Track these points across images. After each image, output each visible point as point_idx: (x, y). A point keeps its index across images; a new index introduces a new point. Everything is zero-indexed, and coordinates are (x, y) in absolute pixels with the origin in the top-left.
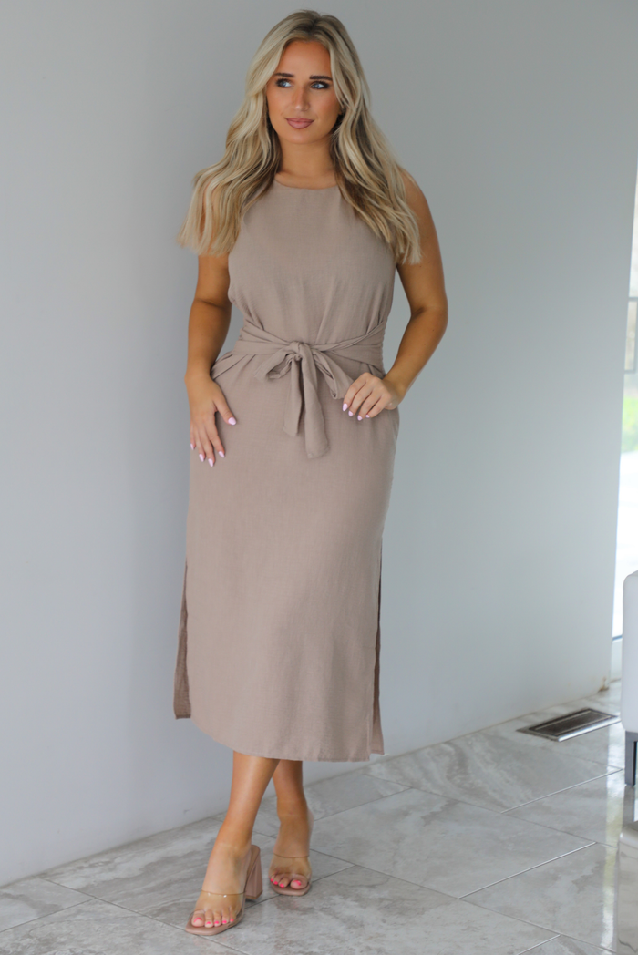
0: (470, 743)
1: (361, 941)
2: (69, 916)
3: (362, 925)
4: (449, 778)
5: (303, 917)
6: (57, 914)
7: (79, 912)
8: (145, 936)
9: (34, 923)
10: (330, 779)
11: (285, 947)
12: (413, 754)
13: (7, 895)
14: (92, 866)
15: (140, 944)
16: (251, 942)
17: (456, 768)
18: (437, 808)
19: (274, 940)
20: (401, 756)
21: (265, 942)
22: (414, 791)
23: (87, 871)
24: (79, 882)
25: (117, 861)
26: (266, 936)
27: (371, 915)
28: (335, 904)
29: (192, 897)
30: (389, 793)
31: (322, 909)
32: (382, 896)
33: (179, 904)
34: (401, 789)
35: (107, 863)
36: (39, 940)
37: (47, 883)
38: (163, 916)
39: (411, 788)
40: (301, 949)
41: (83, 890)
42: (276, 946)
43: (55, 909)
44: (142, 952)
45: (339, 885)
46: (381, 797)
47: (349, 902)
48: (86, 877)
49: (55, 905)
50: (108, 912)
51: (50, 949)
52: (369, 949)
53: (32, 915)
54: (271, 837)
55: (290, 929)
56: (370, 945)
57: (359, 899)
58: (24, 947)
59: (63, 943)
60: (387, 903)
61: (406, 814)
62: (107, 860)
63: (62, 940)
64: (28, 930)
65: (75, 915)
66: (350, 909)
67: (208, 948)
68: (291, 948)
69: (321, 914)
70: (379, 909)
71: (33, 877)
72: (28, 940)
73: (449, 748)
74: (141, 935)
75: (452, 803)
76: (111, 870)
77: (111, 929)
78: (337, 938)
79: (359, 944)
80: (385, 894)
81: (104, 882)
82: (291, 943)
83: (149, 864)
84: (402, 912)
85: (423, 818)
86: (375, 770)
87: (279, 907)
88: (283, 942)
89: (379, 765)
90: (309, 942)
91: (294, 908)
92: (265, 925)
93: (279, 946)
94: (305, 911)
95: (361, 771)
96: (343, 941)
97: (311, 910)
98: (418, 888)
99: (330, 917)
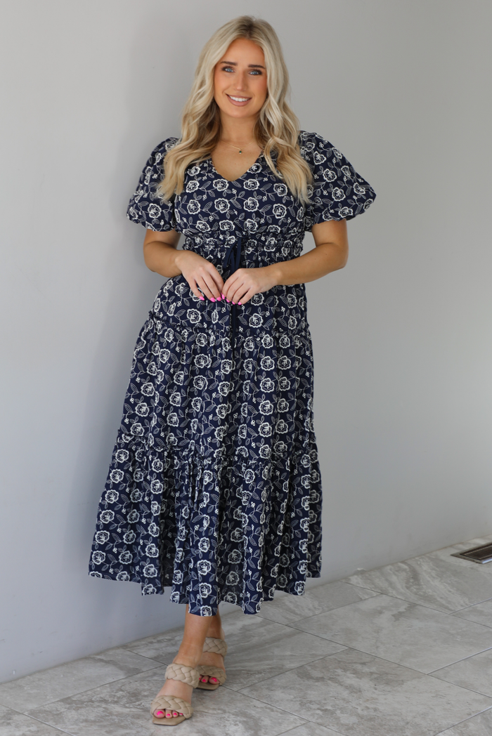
0: (418, 563)
1: (361, 702)
2: (148, 677)
3: (360, 691)
4: (408, 588)
5: (317, 684)
6: (139, 675)
7: (155, 674)
9: (123, 681)
10: (322, 585)
11: (307, 705)
12: (379, 568)
13: (101, 660)
14: (159, 642)
16: (282, 700)
17: (412, 580)
18: (402, 609)
19: (298, 699)
20: (371, 570)
21: (292, 701)
22: (384, 596)
23: (156, 645)
24: (151, 653)
25: (177, 638)
26: (292, 697)
27: (365, 684)
28: (339, 675)
29: (235, 667)
30: (366, 597)
31: (330, 679)
32: (372, 671)
34: (375, 594)
35: (170, 640)
36: (129, 693)
37: (128, 653)
39: (382, 594)
40: (318, 706)
41: (155, 659)
43: (137, 671)
45: (339, 662)
46: (361, 600)
47: (348, 674)
48: (156, 649)
49: (137, 669)
51: (138, 700)
52: (368, 708)
53: (121, 675)
54: (286, 625)
55: (309, 692)
56: (368, 706)
57: (355, 672)
58: (119, 698)
59: (145, 696)
60: (376, 676)
61: (381, 613)
62: (170, 638)
63: (146, 693)
64: (120, 686)
65: (152, 676)
66: (351, 680)
67: (252, 704)
68: (311, 706)
69: (330, 682)
70: (371, 680)
71: (118, 647)
72: (121, 692)
73: (404, 566)
75: (412, 606)
76: (173, 645)
78: (344, 699)
79: (360, 704)
80: (374, 669)
81: (169, 653)
82: (311, 702)
84: (388, 683)
85: (393, 615)
86: (355, 580)
87: (299, 676)
88: (305, 701)
89: (356, 576)
90: (323, 702)
91: (309, 677)
92: (291, 688)
93: (302, 704)
94: (318, 679)
95: (344, 581)
96: (348, 702)
97: (322, 679)
98: (397, 666)
99: (336, 684)
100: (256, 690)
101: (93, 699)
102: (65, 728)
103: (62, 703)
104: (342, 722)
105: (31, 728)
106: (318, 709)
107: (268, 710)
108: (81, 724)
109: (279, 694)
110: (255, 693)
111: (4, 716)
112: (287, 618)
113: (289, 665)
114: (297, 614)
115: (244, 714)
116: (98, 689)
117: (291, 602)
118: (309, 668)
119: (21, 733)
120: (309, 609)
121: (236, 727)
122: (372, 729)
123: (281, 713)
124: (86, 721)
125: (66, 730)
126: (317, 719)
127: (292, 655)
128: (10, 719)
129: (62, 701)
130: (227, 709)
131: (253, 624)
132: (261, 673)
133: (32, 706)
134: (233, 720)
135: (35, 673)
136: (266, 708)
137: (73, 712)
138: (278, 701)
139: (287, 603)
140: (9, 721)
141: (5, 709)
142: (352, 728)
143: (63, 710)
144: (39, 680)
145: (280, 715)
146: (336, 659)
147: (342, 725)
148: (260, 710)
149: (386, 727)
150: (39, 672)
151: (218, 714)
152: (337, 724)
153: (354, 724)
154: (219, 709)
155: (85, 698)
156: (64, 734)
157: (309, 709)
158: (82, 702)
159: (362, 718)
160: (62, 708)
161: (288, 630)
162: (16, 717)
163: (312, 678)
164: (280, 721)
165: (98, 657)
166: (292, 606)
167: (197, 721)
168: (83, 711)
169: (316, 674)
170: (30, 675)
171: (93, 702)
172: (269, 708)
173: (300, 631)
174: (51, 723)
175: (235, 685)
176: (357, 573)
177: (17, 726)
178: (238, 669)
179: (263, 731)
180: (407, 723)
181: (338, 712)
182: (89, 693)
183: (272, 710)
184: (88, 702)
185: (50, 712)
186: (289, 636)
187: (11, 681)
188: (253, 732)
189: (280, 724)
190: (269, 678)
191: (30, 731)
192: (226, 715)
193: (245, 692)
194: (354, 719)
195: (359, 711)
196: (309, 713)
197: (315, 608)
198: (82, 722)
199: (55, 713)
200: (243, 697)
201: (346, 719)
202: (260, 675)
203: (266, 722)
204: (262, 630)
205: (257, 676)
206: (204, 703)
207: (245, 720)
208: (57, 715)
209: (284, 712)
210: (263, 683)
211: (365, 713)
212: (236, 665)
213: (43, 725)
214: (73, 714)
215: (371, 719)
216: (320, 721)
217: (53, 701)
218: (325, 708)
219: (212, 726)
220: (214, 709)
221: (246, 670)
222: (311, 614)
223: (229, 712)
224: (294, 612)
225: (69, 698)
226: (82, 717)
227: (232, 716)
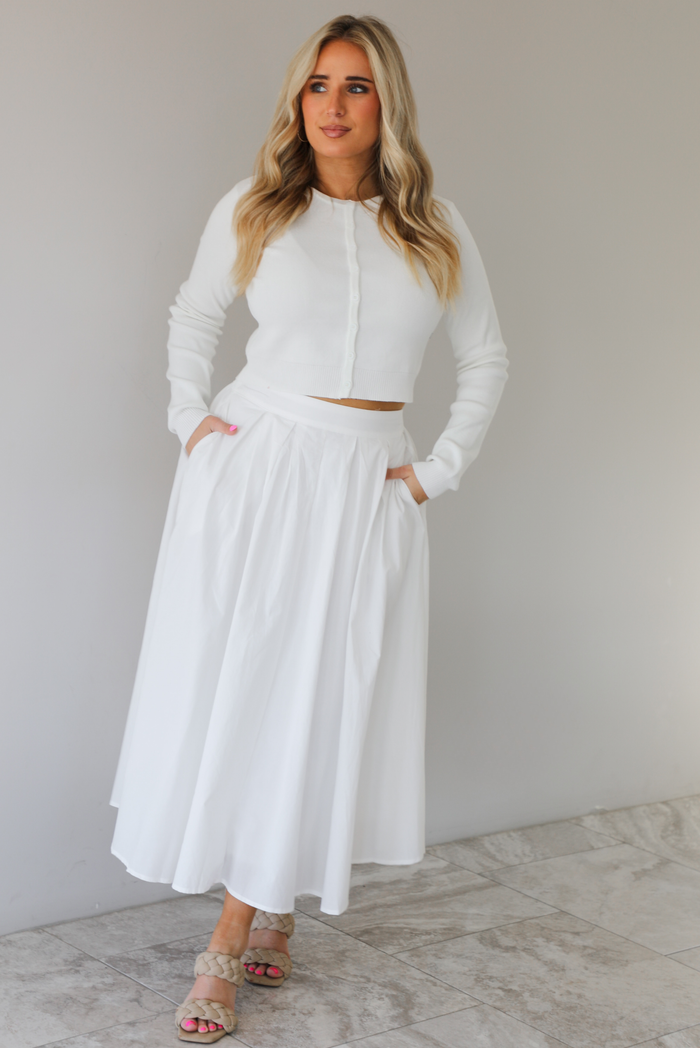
0: (687, 805)
1: (561, 985)
3: (563, 970)
4: (663, 838)
5: (504, 954)
8: (347, 954)
10: (542, 825)
11: (485, 981)
12: (628, 809)
15: (341, 961)
16: (450, 973)
17: (671, 828)
18: (648, 865)
19: (476, 973)
20: (615, 810)
21: (464, 974)
22: (626, 846)
26: (466, 969)
27: (573, 961)
28: (537, 946)
30: (601, 845)
31: (525, 950)
32: (586, 944)
33: (382, 928)
34: (614, 842)
38: (365, 938)
39: (624, 843)
40: (501, 985)
42: (475, 979)
44: (343, 969)
45: (543, 928)
46: (592, 848)
47: (552, 945)
50: (313, 927)
52: (569, 993)
54: (479, 874)
55: (491, 965)
56: (571, 990)
57: (562, 944)
60: (590, 951)
61: (616, 868)
66: (552, 952)
67: (408, 973)
68: (491, 983)
69: (523, 954)
70: (582, 956)
73: (665, 809)
74: (343, 953)
75: (664, 862)
77: (314, 943)
78: (538, 979)
79: (560, 987)
80: (589, 942)
82: (491, 978)
83: (356, 887)
84: (604, 963)
85: (634, 873)
86: (588, 822)
87: (481, 943)
88: (483, 976)
89: (592, 817)
90: (508, 979)
91: (495, 944)
92: (467, 957)
93: (478, 980)
94: (507, 949)
95: (574, 821)
96: (543, 982)
97: (514, 949)
98: (623, 940)
99: (532, 958)
100: (419, 956)
101: (195, 949)
102: (150, 983)
103: (153, 951)
104: (529, 1008)
105: (106, 980)
106: (499, 988)
107: (429, 984)
108: (172, 980)
109: (448, 964)
110: (416, 959)
111: (74, 961)
112: (481, 864)
113: (470, 926)
114: (497, 860)
115: (395, 986)
116: (205, 937)
117: (492, 844)
118: (498, 933)
119: (91, 984)
120: (516, 856)
121: (381, 1002)
122: (569, 1021)
123: (446, 990)
124: (180, 976)
125: (150, 987)
126: (495, 1001)
127: (478, 915)
128: (80, 966)
129: (154, 948)
130: (372, 978)
131: (433, 869)
132: (430, 934)
133: (113, 951)
134: (378, 993)
135: (125, 909)
136: (427, 980)
137: (165, 964)
138: (445, 973)
139: (487, 845)
140: (78, 968)
141: (76, 952)
142: (541, 1018)
143: (152, 960)
144: (130, 918)
145: (444, 991)
146: (538, 924)
147: (529, 1012)
148: (417, 982)
149: (590, 1020)
150: (132, 908)
151: (359, 982)
152: (522, 1010)
153: (546, 1012)
154: (362, 977)
155: (184, 947)
156: (147, 991)
157: (487, 987)
158: (180, 952)
159: (558, 1006)
160: (151, 957)
161: (480, 880)
162: (88, 964)
163: (499, 946)
164: (443, 999)
165: (214, 895)
166: (492, 850)
167: (327, 990)
168: (178, 963)
169: (506, 941)
170: (119, 911)
171: (194, 952)
172: (431, 981)
173: (498, 884)
174: (133, 975)
175: (391, 947)
176: (594, 813)
177: (87, 976)
178: (400, 925)
179: (416, 1010)
180: (622, 1018)
181: (526, 995)
182: (192, 940)
183: (435, 984)
184: (187, 952)
185: (135, 961)
186: (480, 888)
187: (92, 917)
188: (401, 1010)
189: (442, 1003)
190: (439, 942)
191: (103, 983)
192: (369, 986)
193: (403, 957)
194: (547, 1006)
195: (557, 997)
196: (486, 993)
197: (524, 854)
198: (174, 978)
199: (141, 962)
200: (398, 963)
201: (535, 1005)
202: (428, 937)
203: (423, 998)
204: (444, 877)
205: (424, 937)
206: (343, 966)
207: (394, 993)
208: (143, 965)
209: (451, 988)
210: (430, 947)
211: (565, 999)
212: (398, 920)
213: (122, 977)
214: (165, 966)
215: (571, 1008)
216: (498, 1004)
217: (143, 947)
218: (510, 987)
219: (348, 998)
220: (355, 976)
221: (410, 929)
222: (516, 861)
223: (375, 982)
224: (493, 858)
225: (164, 945)
226: (176, 972)
227: (377, 988)
